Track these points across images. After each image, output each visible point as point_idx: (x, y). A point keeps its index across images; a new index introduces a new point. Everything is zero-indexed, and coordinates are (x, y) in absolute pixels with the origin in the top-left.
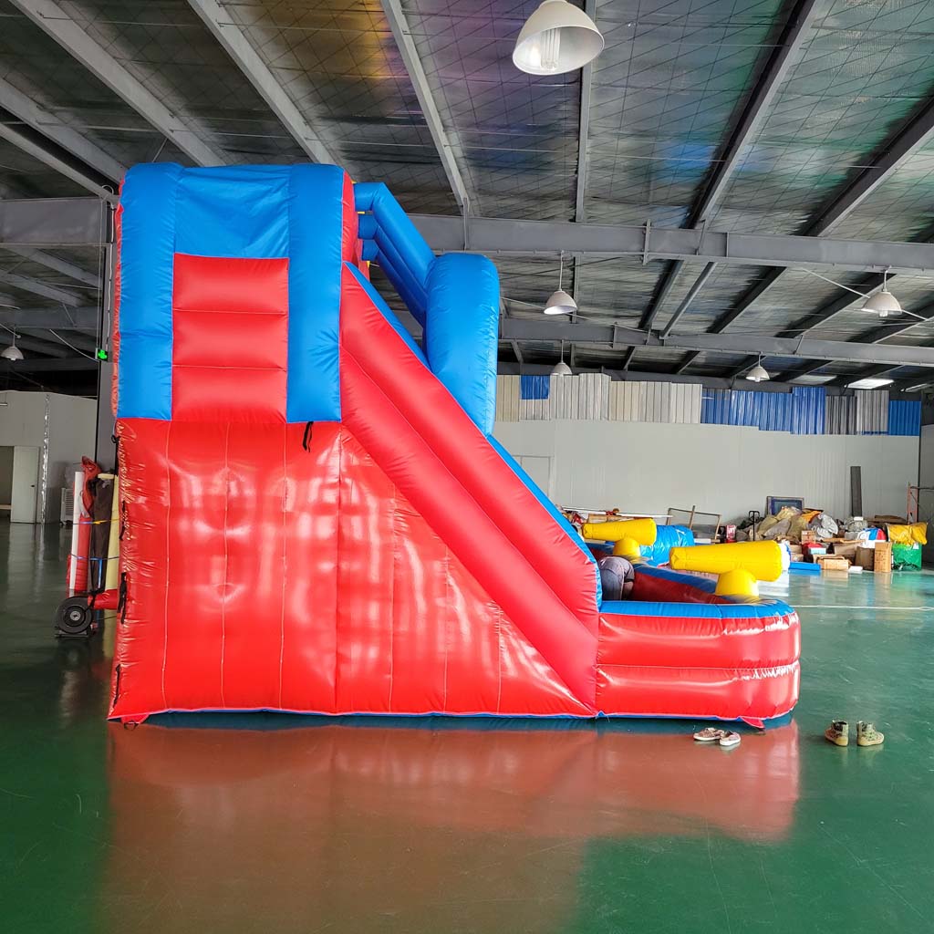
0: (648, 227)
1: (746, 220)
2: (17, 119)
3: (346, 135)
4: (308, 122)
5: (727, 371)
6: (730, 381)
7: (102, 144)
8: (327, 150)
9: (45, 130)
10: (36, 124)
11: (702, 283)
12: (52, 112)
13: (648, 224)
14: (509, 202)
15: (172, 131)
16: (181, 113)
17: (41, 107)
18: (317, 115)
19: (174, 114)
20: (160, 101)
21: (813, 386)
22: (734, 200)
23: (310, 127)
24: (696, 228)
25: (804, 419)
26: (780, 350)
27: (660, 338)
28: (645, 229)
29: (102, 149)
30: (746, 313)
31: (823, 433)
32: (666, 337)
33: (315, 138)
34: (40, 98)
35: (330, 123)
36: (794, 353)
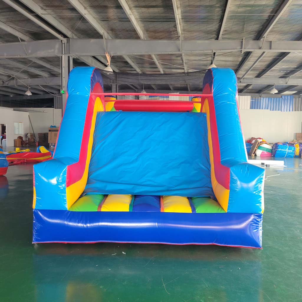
0: (244, 41)
1: (278, 36)
2: (35, 13)
3: (142, 13)
4: (130, 9)
5: (259, 91)
6: (261, 94)
7: (60, 20)
8: (135, 18)
9: (43, 16)
10: (41, 14)
11: (259, 60)
12: (45, 10)
13: (244, 39)
14: (195, 34)
15: (85, 14)
16: (88, 8)
17: (42, 8)
18: (134, 6)
19: (85, 8)
20: (81, 4)
21: (289, 95)
22: (275, 29)
23: (131, 10)
24: (261, 40)
25: (286, 107)
26: (282, 83)
27: (240, 80)
28: (243, 41)
29: (60, 22)
30: (272, 70)
31: (292, 111)
32: (242, 80)
33: (132, 14)
34: (41, 5)
35: (137, 8)
36: (286, 84)
